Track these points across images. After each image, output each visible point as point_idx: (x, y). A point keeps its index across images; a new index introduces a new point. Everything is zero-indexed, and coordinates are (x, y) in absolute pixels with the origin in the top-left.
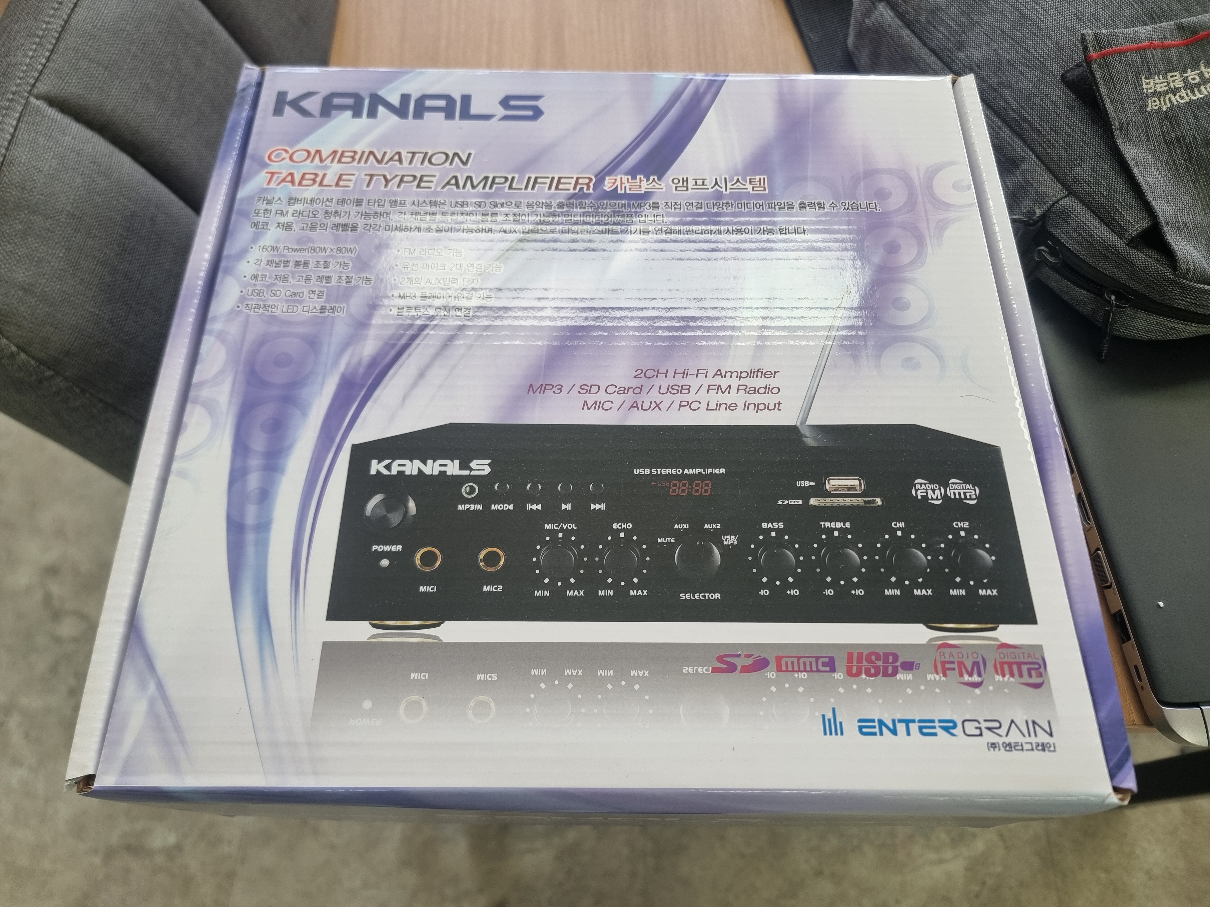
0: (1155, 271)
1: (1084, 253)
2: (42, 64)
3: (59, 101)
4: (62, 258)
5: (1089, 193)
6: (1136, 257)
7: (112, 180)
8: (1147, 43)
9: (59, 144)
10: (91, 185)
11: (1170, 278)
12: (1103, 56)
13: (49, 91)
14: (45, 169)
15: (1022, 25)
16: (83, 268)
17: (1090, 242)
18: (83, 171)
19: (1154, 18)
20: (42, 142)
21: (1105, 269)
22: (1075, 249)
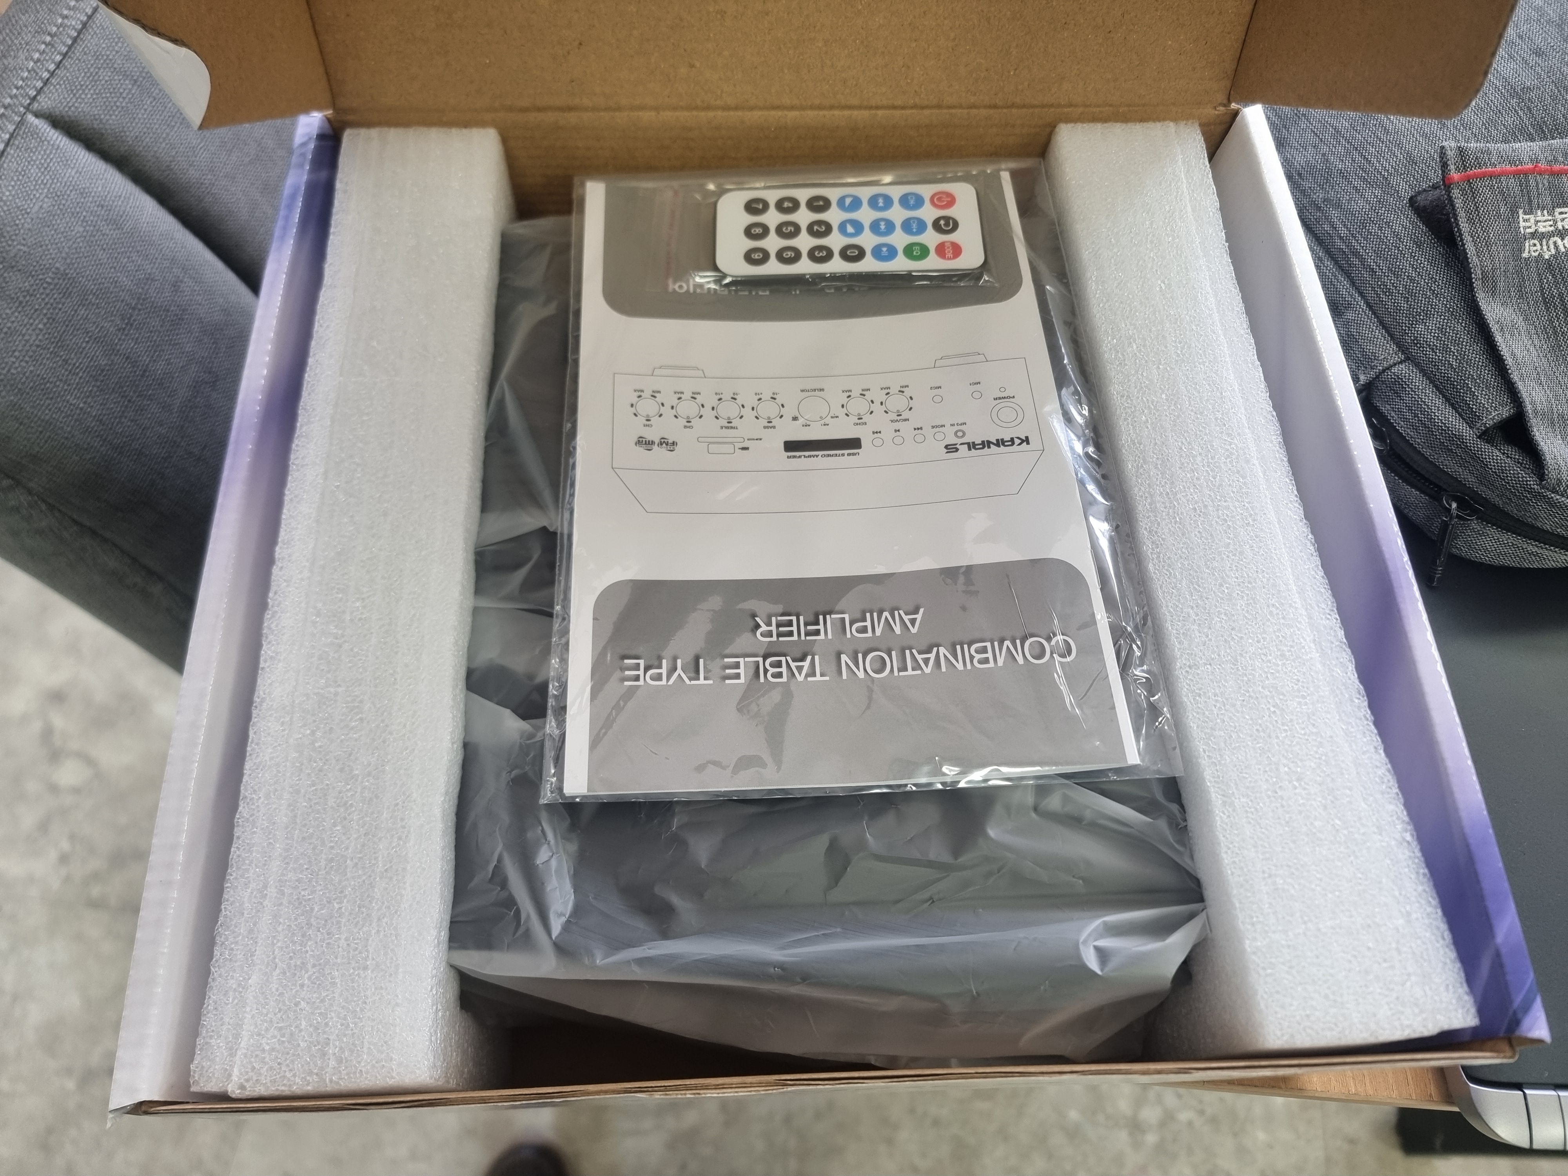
0: (1515, 477)
1: (1419, 441)
2: (49, 71)
3: (65, 122)
4: (41, 330)
5: (1433, 362)
6: (1489, 455)
7: (124, 231)
8: (1530, 166)
9: (58, 179)
10: (94, 236)
11: (1534, 489)
12: (1468, 180)
13: (53, 108)
14: (34, 211)
15: (1364, 125)
16: (68, 346)
17: (1428, 426)
18: (85, 217)
19: (1543, 132)
20: (34, 175)
21: (1446, 465)
22: (1408, 434)
